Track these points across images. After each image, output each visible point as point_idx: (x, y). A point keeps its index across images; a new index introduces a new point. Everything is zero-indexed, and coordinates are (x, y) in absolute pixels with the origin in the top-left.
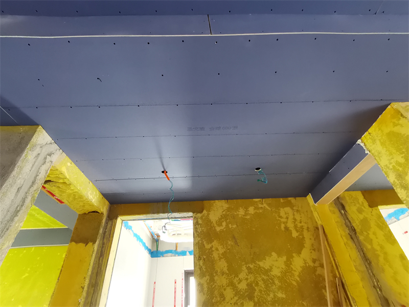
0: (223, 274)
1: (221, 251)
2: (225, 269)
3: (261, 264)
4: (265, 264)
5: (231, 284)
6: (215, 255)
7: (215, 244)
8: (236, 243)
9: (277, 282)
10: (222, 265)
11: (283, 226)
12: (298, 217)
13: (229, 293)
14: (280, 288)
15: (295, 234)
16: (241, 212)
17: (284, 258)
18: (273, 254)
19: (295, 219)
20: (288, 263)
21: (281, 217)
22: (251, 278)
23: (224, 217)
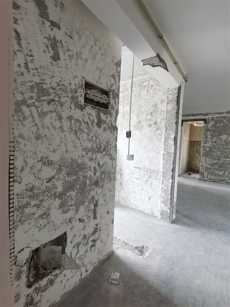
0: (209, 138)
1: (210, 134)
3: (220, 137)
5: (211, 140)
6: (208, 135)
8: (214, 132)
9: (223, 141)
13: (210, 142)
16: (218, 125)
17: (227, 136)
18: (225, 135)
22: (216, 139)
23: (212, 126)
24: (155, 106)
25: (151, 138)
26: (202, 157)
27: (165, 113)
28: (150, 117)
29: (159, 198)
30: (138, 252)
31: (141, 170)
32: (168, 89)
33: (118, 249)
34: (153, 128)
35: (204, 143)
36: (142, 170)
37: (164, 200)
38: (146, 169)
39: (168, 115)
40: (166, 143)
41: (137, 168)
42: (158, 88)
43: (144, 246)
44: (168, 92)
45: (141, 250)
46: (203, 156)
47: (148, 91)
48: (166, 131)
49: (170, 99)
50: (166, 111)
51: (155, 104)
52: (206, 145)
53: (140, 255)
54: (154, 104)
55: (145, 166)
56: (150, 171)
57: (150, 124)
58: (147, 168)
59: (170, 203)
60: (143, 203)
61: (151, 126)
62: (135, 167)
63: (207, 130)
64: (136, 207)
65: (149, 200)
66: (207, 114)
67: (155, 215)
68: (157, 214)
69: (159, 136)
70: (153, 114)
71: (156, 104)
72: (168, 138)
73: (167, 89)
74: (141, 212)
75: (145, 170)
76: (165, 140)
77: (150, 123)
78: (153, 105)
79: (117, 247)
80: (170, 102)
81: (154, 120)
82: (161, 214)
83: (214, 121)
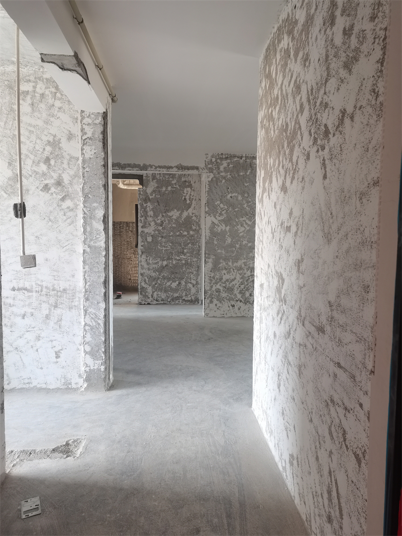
0: (151, 217)
1: (151, 207)
2: (152, 215)
3: (169, 214)
4: (170, 214)
5: (154, 221)
6: (148, 209)
7: (149, 204)
8: (159, 205)
9: (174, 221)
10: (151, 213)
11: (184, 197)
12: (192, 194)
13: (153, 224)
14: (174, 223)
15: (188, 202)
16: (164, 189)
17: (180, 212)
18: (175, 210)
19: (191, 195)
20: (181, 214)
21: (184, 193)
22: (163, 219)
23: (154, 191)
24: (55, 144)
25: (52, 218)
26: (141, 256)
27: (80, 162)
28: (43, 167)
29: (79, 347)
30: (61, 455)
31: (30, 294)
32: (82, 112)
33: (15, 468)
34: (54, 195)
35: (142, 227)
36: (34, 294)
37: (92, 349)
38: (44, 290)
39: (87, 169)
40: (88, 229)
41: (19, 289)
42: (58, 104)
43: (70, 442)
44: (83, 118)
45: (66, 450)
46: (142, 253)
47: (33, 105)
48: (85, 202)
49: (89, 135)
50: (81, 159)
51: (54, 140)
52: (146, 230)
53: (67, 457)
54: (51, 139)
55: (40, 283)
56: (55, 292)
57: (46, 185)
58: (46, 287)
59: (103, 350)
60: (42, 368)
61: (49, 189)
62: (14, 289)
63: (146, 200)
64: (24, 384)
65: (58, 357)
66: (145, 168)
67: (74, 386)
68: (76, 383)
69: (69, 214)
70: (52, 162)
71: (57, 139)
72: (91, 218)
73: (80, 111)
74: (40, 390)
75: (41, 291)
76: (85, 222)
77: (46, 182)
78: (49, 142)
79: (13, 465)
80: (88, 140)
81: (55, 176)
82: (88, 380)
83: (157, 182)
